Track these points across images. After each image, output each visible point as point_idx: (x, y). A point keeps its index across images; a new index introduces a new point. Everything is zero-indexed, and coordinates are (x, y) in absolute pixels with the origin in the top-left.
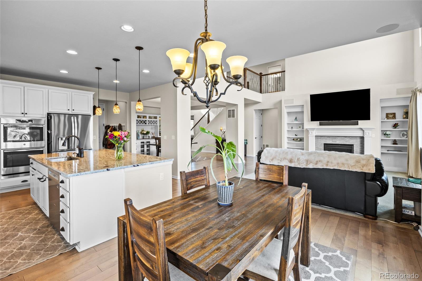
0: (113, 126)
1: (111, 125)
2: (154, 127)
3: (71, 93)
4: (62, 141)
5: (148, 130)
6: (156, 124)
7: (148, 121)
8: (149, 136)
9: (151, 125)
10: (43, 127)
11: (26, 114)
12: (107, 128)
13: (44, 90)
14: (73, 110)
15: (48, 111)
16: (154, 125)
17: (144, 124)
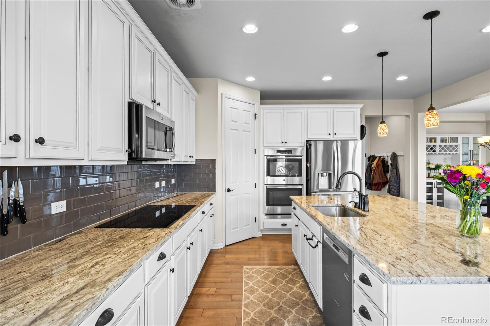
0: (381, 157)
1: (377, 155)
2: (450, 156)
3: (332, 110)
4: (322, 177)
5: (439, 163)
6: (456, 151)
7: (440, 146)
8: (440, 172)
9: (444, 153)
10: (302, 159)
11: (286, 143)
12: (371, 159)
13: (302, 111)
14: (335, 134)
15: (307, 138)
16: (451, 153)
17: (432, 152)
